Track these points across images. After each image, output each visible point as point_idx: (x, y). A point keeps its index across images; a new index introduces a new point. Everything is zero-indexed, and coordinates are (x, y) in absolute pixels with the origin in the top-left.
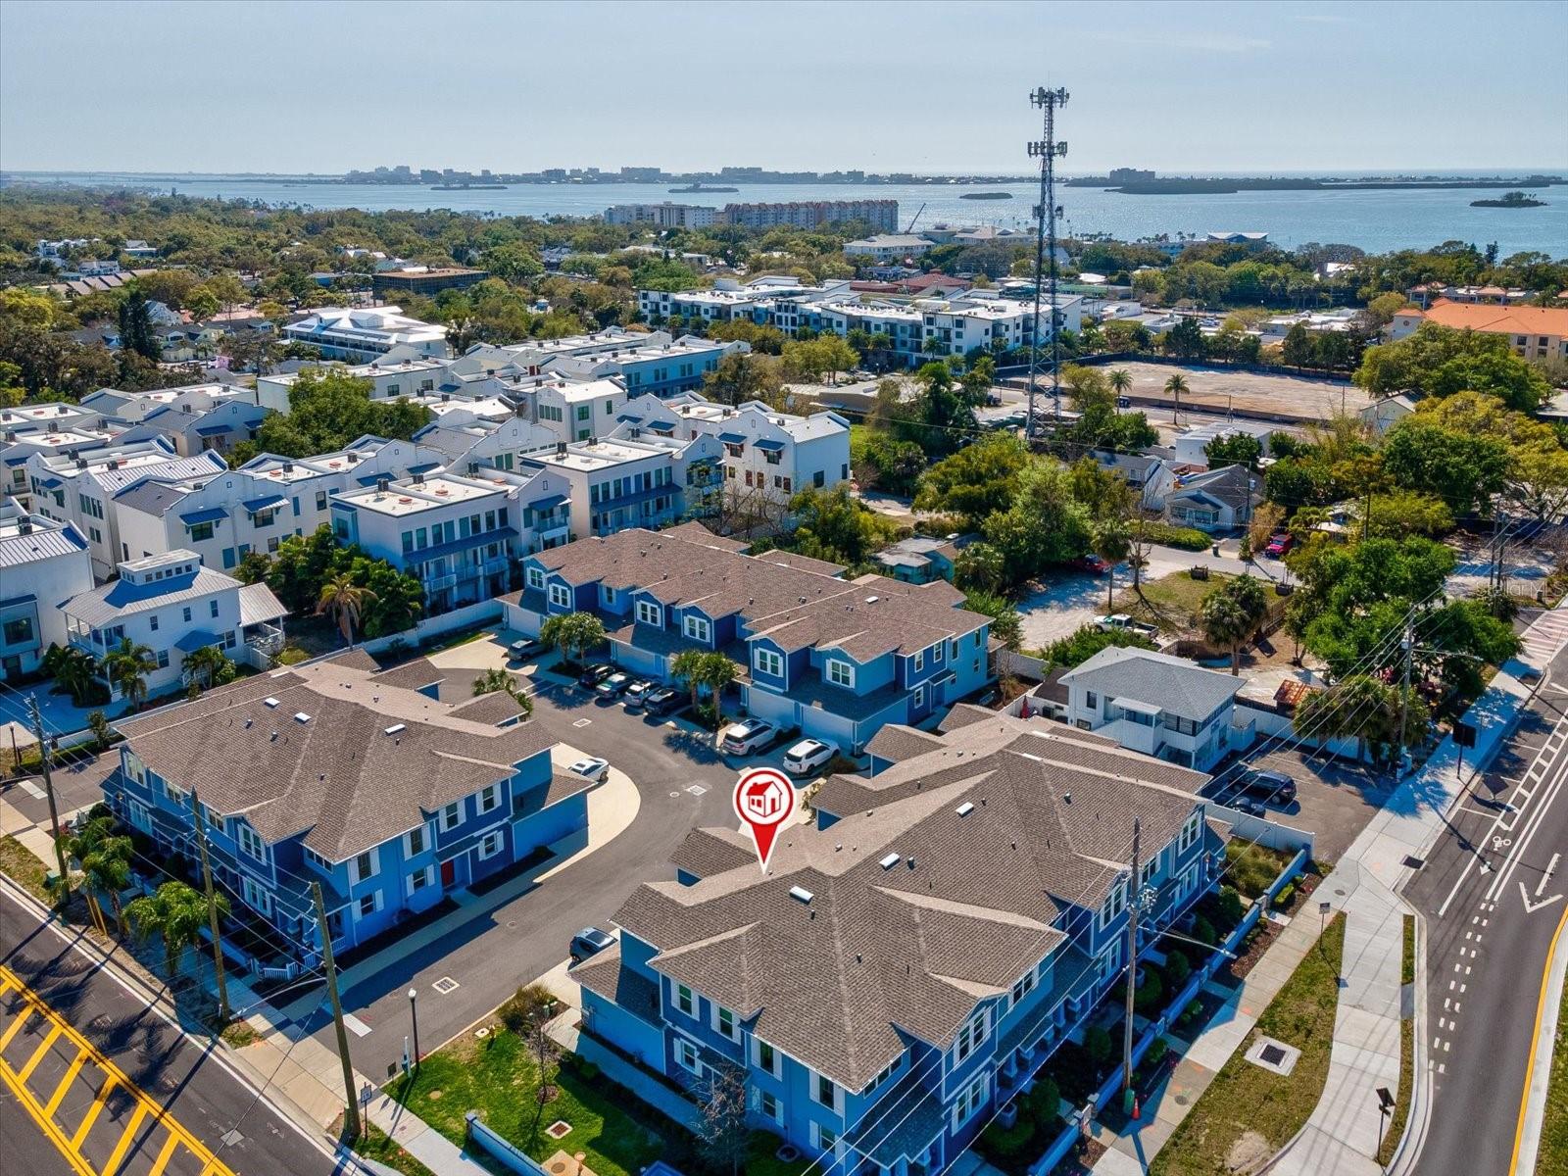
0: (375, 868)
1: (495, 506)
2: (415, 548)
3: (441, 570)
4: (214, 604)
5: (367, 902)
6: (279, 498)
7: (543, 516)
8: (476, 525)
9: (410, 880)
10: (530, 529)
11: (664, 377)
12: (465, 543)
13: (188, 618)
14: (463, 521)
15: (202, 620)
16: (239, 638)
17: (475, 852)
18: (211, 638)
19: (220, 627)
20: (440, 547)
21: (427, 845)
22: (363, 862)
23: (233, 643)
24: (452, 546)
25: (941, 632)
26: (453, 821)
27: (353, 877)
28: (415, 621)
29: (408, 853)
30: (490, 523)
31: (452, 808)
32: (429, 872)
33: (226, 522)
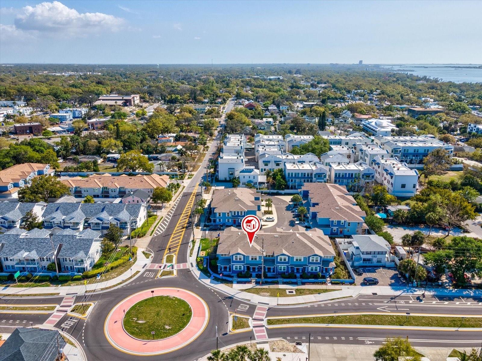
0: (221, 216)
1: (310, 172)
2: (290, 176)
3: (295, 182)
4: (254, 176)
5: (220, 221)
6: (281, 161)
7: (319, 176)
8: (305, 175)
9: (227, 220)
10: (315, 179)
12: (301, 178)
13: (249, 178)
14: (302, 173)
15: (252, 179)
16: (258, 184)
17: (238, 220)
18: (252, 182)
19: (255, 181)
20: (295, 177)
21: (230, 216)
22: (220, 214)
23: (256, 184)
24: (298, 178)
25: (345, 219)
26: (235, 214)
27: (218, 215)
28: (283, 189)
29: (227, 216)
30: (308, 175)
31: (235, 212)
32: (230, 220)
33: (271, 164)
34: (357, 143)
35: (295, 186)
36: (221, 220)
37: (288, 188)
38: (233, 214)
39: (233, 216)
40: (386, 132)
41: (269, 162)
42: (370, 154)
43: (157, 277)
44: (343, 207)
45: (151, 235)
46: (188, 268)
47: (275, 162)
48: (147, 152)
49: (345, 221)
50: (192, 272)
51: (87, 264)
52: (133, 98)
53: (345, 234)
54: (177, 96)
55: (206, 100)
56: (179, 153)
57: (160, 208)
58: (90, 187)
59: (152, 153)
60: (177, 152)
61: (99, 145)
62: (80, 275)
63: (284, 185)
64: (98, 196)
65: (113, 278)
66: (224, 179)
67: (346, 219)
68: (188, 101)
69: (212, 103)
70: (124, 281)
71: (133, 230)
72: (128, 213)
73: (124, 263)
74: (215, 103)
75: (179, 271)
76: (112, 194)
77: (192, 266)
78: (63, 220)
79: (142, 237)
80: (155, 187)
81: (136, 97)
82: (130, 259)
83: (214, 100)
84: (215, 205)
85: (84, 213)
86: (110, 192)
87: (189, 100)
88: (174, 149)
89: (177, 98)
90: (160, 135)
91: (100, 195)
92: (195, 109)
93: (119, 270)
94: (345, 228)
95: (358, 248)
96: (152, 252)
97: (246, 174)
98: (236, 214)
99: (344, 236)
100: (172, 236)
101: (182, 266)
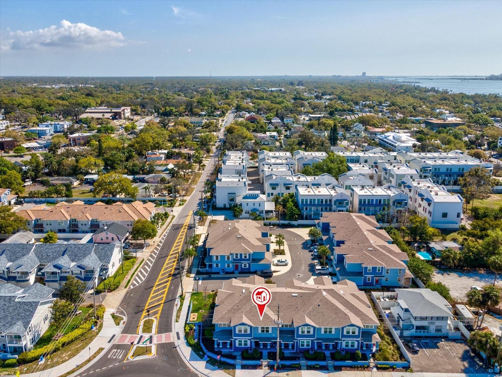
0: (219, 259)
1: (328, 198)
2: (304, 203)
3: (311, 210)
4: (260, 204)
5: (217, 266)
6: (292, 184)
7: (340, 203)
8: (322, 202)
9: (226, 265)
10: (335, 206)
11: (451, 170)
12: (318, 205)
13: (254, 205)
14: (318, 200)
15: (257, 206)
16: (264, 212)
17: (241, 265)
18: (258, 210)
19: (260, 209)
20: (311, 204)
21: (231, 259)
22: (217, 257)
23: (262, 213)
24: (314, 205)
25: (382, 265)
26: (237, 257)
27: (215, 259)
28: (296, 220)
29: (226, 259)
30: (326, 201)
31: (237, 254)
32: (231, 265)
33: (279, 187)
34: (379, 161)
35: (311, 216)
36: (219, 264)
37: (302, 218)
38: (235, 258)
39: (234, 260)
40: (407, 147)
41: (277, 185)
42: (397, 175)
43: (128, 359)
44: (378, 248)
45: (126, 287)
46: (172, 341)
47: (285, 185)
48: (132, 172)
49: (382, 268)
50: (178, 348)
51: (26, 341)
52: (124, 110)
53: (382, 285)
54: (172, 108)
55: (203, 113)
56: (170, 173)
57: (141, 247)
58: (54, 219)
59: (138, 173)
60: (167, 172)
61: (76, 164)
62: (15, 358)
63: (297, 214)
64: (64, 231)
65: (63, 362)
66: (223, 206)
67: (384, 265)
68: (184, 114)
69: (210, 116)
70: (79, 367)
71: (101, 280)
72: (96, 257)
73: (82, 335)
74: (213, 116)
75: (161, 346)
76: (81, 228)
77: (179, 338)
78: (8, 268)
79: (114, 290)
80: (136, 219)
81: (127, 109)
82: (92, 328)
83: (212, 112)
84: (211, 245)
85: (38, 257)
86: (80, 226)
87: (184, 112)
88: (164, 168)
89: (171, 110)
90: (150, 152)
91: (67, 230)
92: (191, 123)
93: (73, 347)
94: (383, 277)
95: (406, 310)
96: (125, 315)
97: (249, 200)
98: (239, 257)
99: (382, 287)
100: (154, 289)
101: (164, 338)
